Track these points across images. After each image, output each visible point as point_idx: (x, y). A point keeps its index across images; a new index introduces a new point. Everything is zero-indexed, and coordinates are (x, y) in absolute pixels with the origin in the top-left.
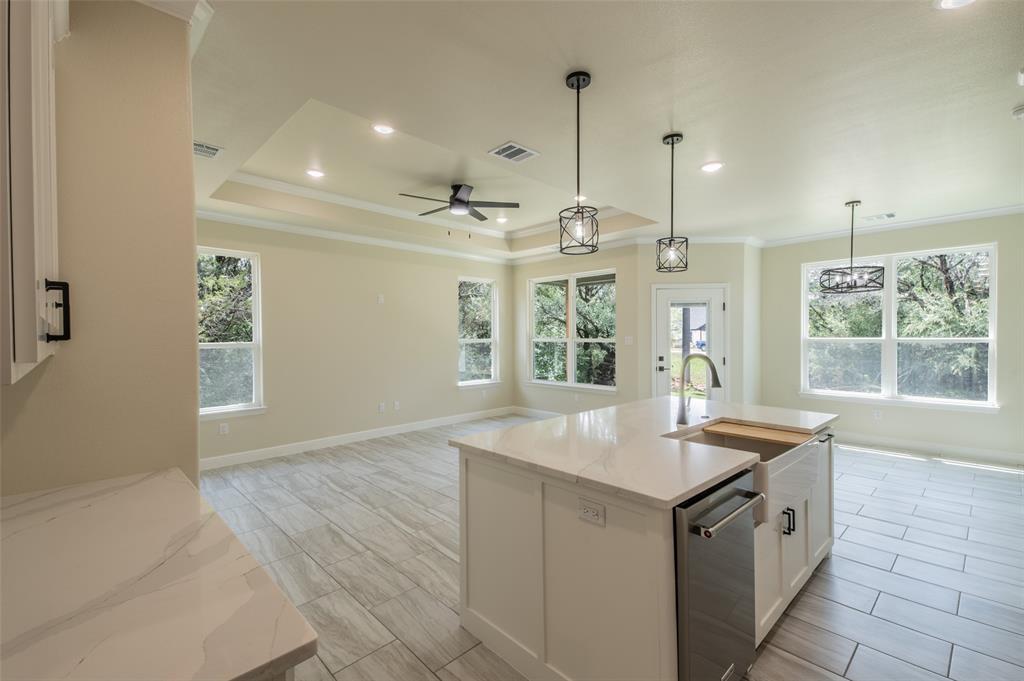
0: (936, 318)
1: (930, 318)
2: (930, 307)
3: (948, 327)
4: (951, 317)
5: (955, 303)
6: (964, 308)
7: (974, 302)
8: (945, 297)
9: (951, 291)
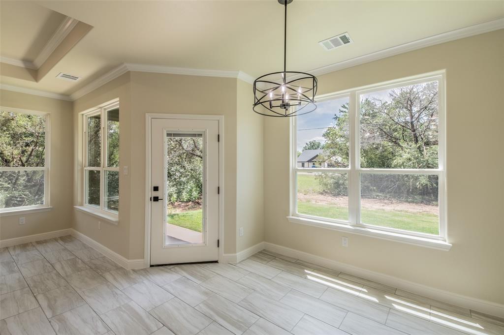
0: (409, 156)
1: (406, 156)
2: (405, 150)
3: (415, 161)
4: (416, 156)
5: (419, 148)
6: (423, 151)
7: (428, 147)
8: (414, 145)
9: (417, 141)
